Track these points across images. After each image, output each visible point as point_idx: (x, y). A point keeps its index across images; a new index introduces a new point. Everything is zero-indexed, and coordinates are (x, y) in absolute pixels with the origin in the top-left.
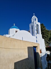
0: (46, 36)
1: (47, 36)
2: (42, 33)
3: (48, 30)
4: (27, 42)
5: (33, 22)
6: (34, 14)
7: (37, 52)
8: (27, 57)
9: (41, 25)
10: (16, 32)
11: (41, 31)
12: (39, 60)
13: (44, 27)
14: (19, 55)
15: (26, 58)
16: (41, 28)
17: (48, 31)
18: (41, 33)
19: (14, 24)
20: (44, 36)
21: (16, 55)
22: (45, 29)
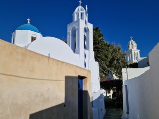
0: (103, 57)
1: (106, 56)
2: (96, 49)
3: (109, 43)
4: (64, 64)
5: (76, 20)
6: (80, 2)
7: (83, 89)
8: (63, 101)
9: (93, 30)
10: (33, 39)
11: (94, 44)
12: (89, 108)
13: (100, 36)
14: (42, 95)
15: (61, 103)
16: (94, 36)
17: (108, 46)
18: (94, 48)
19: (29, 20)
20: (98, 55)
21: (36, 96)
22: (103, 39)
